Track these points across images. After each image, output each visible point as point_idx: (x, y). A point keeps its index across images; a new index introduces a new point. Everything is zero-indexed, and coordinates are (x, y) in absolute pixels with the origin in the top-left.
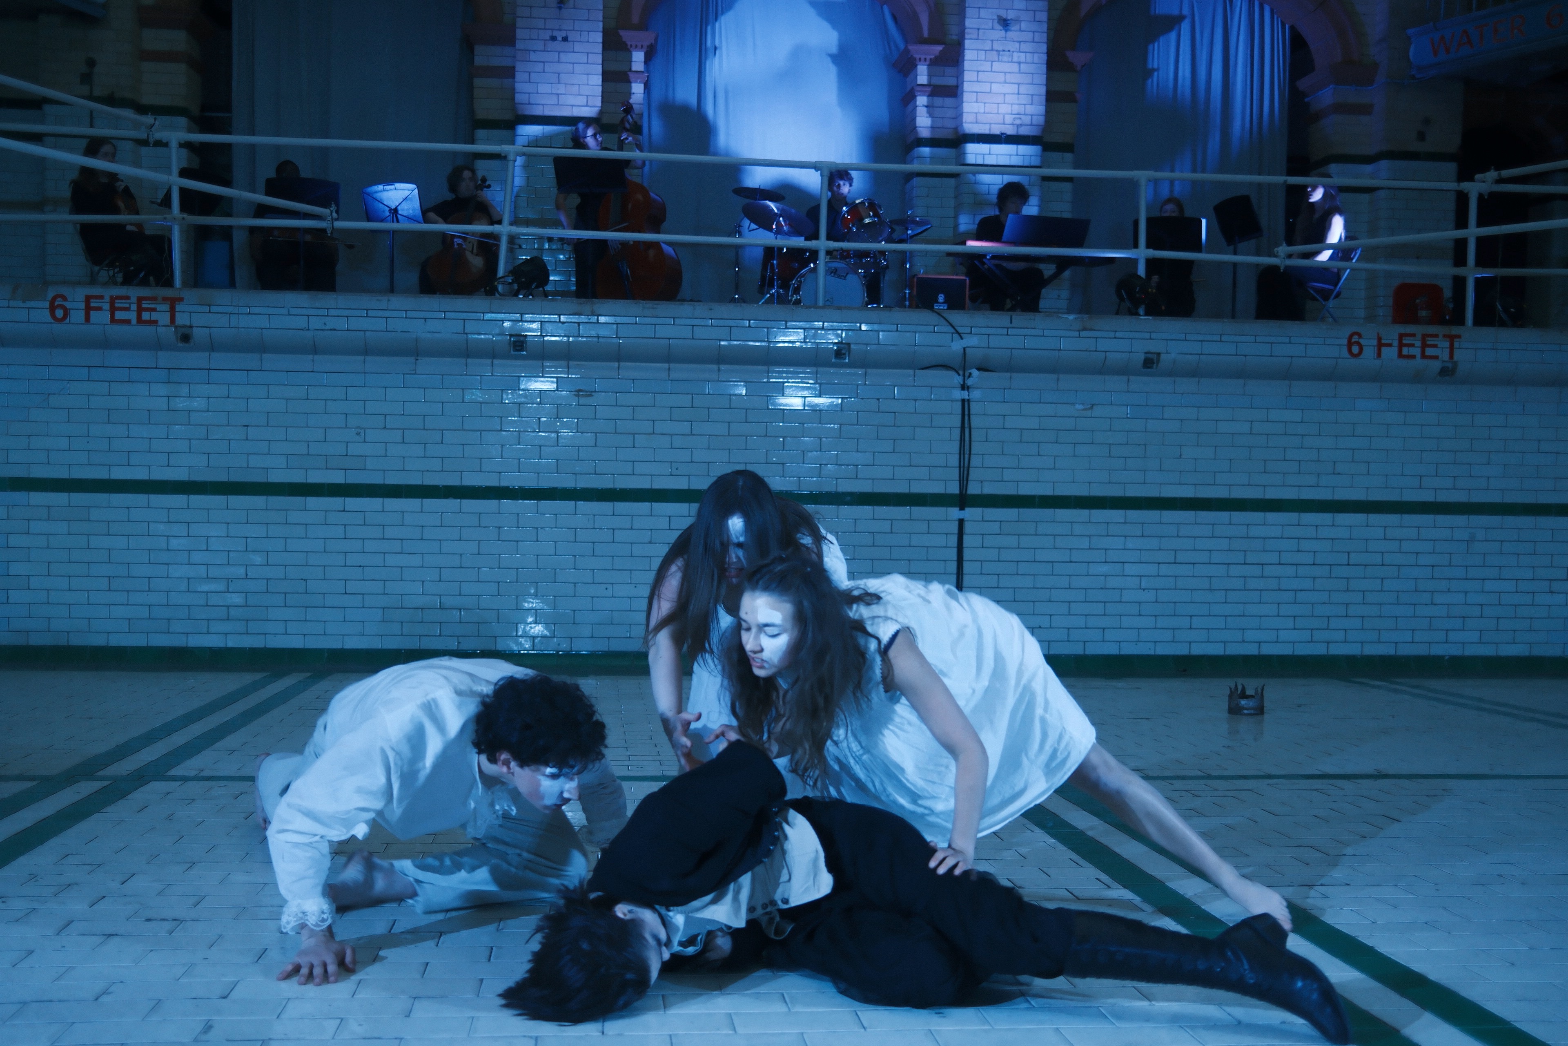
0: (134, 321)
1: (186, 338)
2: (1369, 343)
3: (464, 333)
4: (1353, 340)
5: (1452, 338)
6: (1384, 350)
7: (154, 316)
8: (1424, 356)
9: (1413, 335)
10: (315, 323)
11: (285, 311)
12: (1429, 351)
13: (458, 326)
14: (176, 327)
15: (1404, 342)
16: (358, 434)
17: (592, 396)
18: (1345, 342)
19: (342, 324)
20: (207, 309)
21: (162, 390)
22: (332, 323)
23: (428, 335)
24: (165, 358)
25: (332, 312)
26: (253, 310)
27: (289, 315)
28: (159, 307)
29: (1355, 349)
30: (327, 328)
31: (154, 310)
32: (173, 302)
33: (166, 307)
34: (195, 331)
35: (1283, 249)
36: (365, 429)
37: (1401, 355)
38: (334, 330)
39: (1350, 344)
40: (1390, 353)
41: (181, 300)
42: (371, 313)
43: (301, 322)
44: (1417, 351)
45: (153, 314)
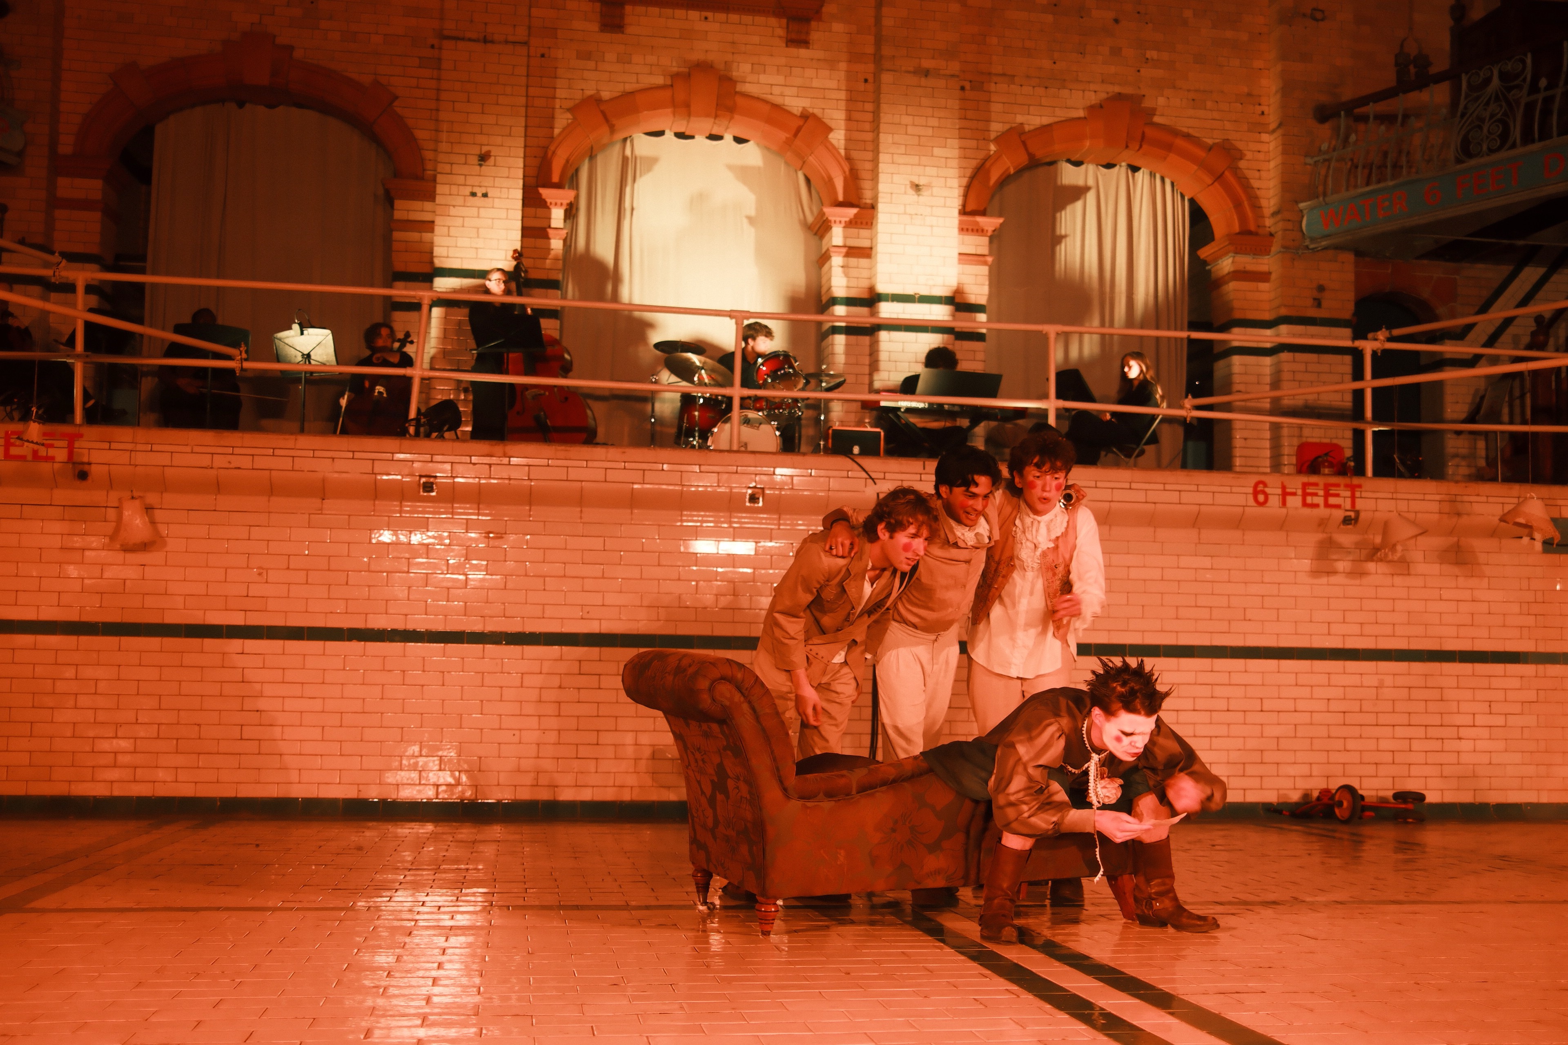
0: (30, 457)
1: (83, 476)
2: (1274, 491)
3: (373, 473)
4: (1259, 489)
5: (1353, 488)
6: (1289, 499)
7: (51, 452)
8: (1327, 505)
9: (1316, 484)
10: (219, 461)
11: (188, 449)
12: (1332, 500)
13: (367, 466)
14: (74, 463)
15: (1308, 491)
16: (260, 574)
17: (502, 538)
18: (1251, 490)
19: (246, 462)
20: (106, 445)
21: (57, 527)
22: (236, 461)
23: (336, 475)
24: (61, 495)
25: (237, 451)
26: (155, 448)
27: (192, 452)
28: (57, 443)
29: (1261, 498)
30: (231, 466)
31: (52, 446)
32: (72, 439)
33: (64, 443)
34: (94, 470)
35: (1189, 402)
36: (267, 570)
37: (1305, 504)
38: (239, 468)
39: (1256, 493)
40: (1294, 502)
41: (81, 436)
42: (277, 452)
43: (205, 460)
44: (1319, 500)
45: (49, 450)
